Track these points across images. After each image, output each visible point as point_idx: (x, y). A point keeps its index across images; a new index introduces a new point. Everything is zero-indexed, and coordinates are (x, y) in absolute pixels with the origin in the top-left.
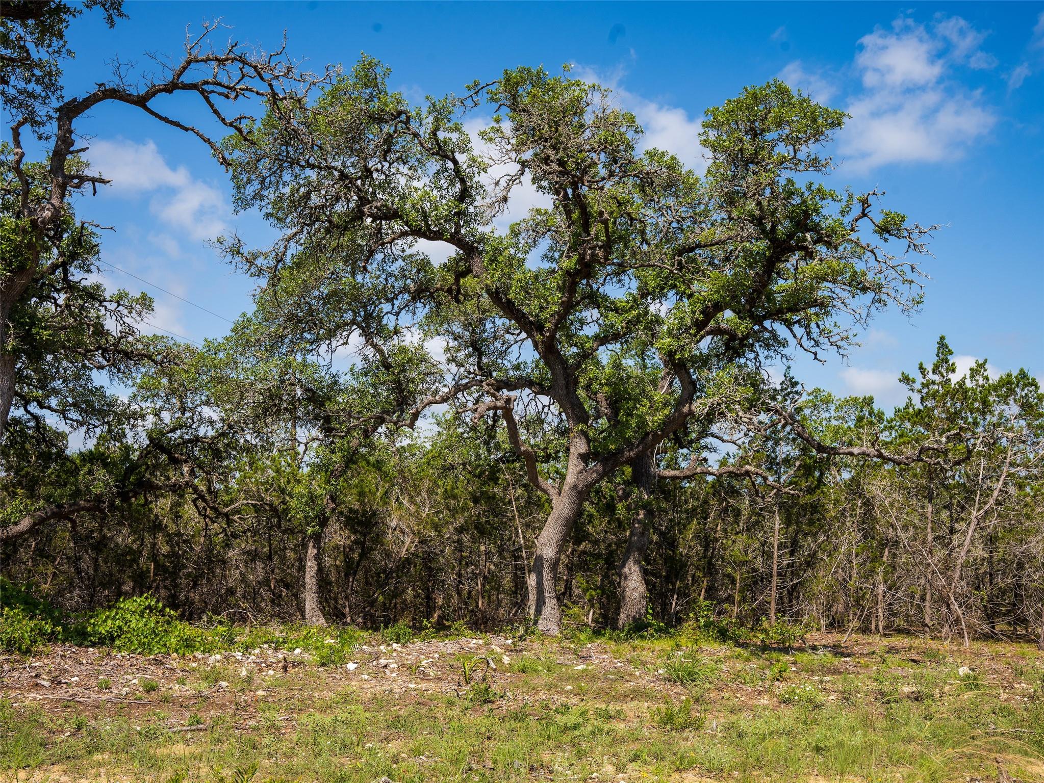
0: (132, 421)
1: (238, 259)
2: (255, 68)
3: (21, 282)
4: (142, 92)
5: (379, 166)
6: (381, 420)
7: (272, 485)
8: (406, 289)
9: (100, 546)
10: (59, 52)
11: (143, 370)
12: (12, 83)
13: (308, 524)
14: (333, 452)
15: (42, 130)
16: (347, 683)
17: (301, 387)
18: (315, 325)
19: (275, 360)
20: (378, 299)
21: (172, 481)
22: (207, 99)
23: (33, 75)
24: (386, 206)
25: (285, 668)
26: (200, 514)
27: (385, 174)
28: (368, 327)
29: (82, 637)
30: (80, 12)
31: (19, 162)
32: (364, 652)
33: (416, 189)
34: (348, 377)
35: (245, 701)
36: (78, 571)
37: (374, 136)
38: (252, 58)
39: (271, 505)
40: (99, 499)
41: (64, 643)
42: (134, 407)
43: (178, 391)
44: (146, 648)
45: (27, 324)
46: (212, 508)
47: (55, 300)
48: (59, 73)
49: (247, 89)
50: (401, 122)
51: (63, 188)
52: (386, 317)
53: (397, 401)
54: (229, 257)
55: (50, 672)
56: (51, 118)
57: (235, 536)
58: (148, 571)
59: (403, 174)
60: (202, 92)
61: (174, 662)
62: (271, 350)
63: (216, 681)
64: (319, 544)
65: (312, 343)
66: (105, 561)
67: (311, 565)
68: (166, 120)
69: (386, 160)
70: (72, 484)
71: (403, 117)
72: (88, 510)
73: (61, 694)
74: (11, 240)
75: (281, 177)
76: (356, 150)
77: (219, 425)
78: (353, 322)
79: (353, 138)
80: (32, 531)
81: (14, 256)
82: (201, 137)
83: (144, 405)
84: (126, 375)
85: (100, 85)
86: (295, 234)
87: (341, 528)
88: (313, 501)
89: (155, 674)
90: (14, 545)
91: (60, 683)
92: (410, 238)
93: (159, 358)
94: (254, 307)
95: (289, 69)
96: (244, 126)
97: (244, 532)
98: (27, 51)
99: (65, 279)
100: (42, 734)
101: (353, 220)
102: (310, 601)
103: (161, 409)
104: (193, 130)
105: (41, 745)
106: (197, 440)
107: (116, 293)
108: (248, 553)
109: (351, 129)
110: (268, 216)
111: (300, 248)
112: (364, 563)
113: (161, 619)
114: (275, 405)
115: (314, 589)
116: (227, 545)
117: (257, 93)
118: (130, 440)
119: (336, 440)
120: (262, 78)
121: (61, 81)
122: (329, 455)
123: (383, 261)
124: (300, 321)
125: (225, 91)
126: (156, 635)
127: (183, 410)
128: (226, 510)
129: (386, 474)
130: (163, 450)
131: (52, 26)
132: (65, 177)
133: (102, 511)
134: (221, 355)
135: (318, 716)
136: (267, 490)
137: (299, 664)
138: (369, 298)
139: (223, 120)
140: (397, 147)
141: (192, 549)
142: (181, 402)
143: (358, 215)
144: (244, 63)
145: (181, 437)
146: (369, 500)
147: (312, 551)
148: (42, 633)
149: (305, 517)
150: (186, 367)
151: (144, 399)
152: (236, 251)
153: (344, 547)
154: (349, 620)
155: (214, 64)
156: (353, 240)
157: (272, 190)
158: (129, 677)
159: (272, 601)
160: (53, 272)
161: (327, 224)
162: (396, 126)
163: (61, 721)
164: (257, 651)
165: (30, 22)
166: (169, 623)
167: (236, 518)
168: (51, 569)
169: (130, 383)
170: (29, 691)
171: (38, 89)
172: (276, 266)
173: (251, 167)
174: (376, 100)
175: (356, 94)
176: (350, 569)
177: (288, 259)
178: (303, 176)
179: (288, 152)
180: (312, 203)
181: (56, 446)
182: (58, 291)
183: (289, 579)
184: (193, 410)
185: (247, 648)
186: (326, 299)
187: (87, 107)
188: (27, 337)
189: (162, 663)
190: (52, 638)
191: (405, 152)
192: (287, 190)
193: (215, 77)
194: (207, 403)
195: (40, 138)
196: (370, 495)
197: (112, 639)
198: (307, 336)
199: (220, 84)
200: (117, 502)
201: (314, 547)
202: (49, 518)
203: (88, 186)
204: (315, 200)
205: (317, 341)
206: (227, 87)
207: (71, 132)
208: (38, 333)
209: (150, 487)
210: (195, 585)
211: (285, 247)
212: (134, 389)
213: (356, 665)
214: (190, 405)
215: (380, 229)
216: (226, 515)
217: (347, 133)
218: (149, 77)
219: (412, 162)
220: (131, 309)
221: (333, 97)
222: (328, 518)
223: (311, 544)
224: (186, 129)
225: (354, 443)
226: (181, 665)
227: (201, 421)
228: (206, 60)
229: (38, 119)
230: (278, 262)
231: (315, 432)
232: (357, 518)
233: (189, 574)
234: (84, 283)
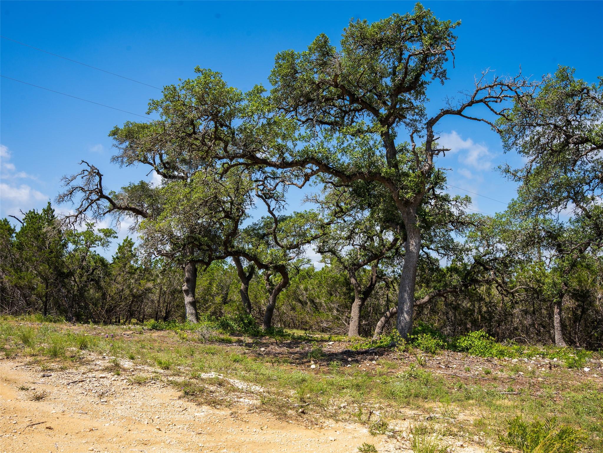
0: (466, 252)
1: (508, 174)
2: (508, 86)
3: (419, 198)
4: (459, 109)
5: (574, 118)
6: (588, 244)
7: (532, 279)
8: (596, 177)
9: (456, 308)
10: (424, 100)
11: (470, 229)
12: (408, 117)
13: (553, 297)
14: (563, 262)
15: (420, 134)
16: (585, 378)
17: (544, 231)
18: (549, 200)
19: (530, 219)
20: (581, 184)
21: (486, 278)
22: (487, 105)
23: (415, 112)
24: (581, 137)
25: (550, 368)
26: (499, 292)
27: (578, 121)
28: (576, 198)
29: (454, 348)
30: (431, 82)
31: (414, 149)
32: (592, 363)
33: (597, 125)
34: (568, 224)
35: (533, 382)
36: (448, 319)
37: (570, 104)
38: (506, 82)
39: (533, 288)
40: (455, 287)
41: (447, 350)
42: (467, 246)
43: (486, 238)
44: (483, 354)
45: (423, 215)
46: (504, 290)
47: (430, 203)
48: (425, 109)
49: (505, 96)
50: (584, 93)
51: (432, 156)
52: (587, 192)
53: (597, 234)
54: (504, 174)
55: (444, 362)
56: (423, 128)
57: (517, 303)
58: (478, 319)
59: (588, 120)
60: (485, 103)
61: (496, 361)
62: (527, 214)
63: (518, 372)
64: (560, 307)
65: (547, 209)
66: (459, 314)
67: (556, 318)
68: (470, 118)
69: (578, 114)
70: (443, 281)
71: (585, 91)
72: (451, 292)
73: (450, 372)
74: (415, 181)
75: (524, 133)
76: (561, 113)
77: (505, 252)
78: (568, 197)
79: (559, 107)
80: (430, 301)
81: (416, 188)
82: (487, 122)
83: (471, 245)
84: (461, 232)
85: (442, 110)
86: (535, 159)
87: (570, 299)
88: (555, 286)
89: (488, 366)
90: (422, 307)
91: (449, 367)
92: (596, 151)
93: (476, 224)
94: (518, 196)
95: (524, 82)
96: (506, 113)
97: (521, 301)
98: (412, 103)
99: (434, 194)
100: (445, 389)
101: (564, 147)
102: (558, 336)
103: (479, 246)
104: (483, 120)
105: (446, 393)
106: (496, 259)
107: (455, 197)
108: (523, 311)
109: (557, 103)
110: (520, 152)
111: (538, 165)
112: (585, 316)
113: (488, 341)
114: (532, 241)
115: (559, 329)
116: (513, 307)
117: (510, 97)
118: (466, 260)
119: (565, 255)
120: (511, 90)
121: (426, 112)
122: (562, 263)
123: (581, 164)
124: (540, 200)
125: (495, 100)
126: (487, 348)
127: (489, 246)
128: (512, 291)
129: (593, 271)
130: (481, 265)
131: (420, 91)
132: (432, 151)
133: (457, 292)
134: (503, 220)
135: (573, 394)
136: (530, 281)
137: (557, 366)
138: (576, 184)
139: (496, 113)
140: (583, 106)
141: (496, 309)
142: (487, 242)
143: (566, 143)
144: (502, 84)
145: (489, 258)
146: (584, 285)
147: (556, 310)
148: (438, 345)
149: (552, 294)
150: (488, 226)
151: (471, 242)
152: (507, 171)
153: (572, 308)
154: (578, 345)
155: (488, 89)
156: (564, 157)
157: (521, 140)
158: (478, 367)
159: (537, 334)
160: (429, 192)
161: (550, 151)
162: (582, 96)
163: (452, 384)
164: (534, 358)
165: (412, 91)
166: (492, 343)
167: (517, 294)
168: (437, 318)
169: (464, 235)
170: (437, 369)
171: (417, 117)
172: (527, 175)
173: (509, 131)
174: (569, 86)
175: (558, 86)
176: (576, 319)
177: (532, 172)
178: (535, 131)
179: (527, 121)
180: (541, 143)
181: (436, 265)
182: (431, 199)
183: (544, 324)
184: (493, 246)
185: (529, 356)
186: (552, 187)
187: (437, 120)
188: (424, 221)
189: (491, 362)
190: (442, 347)
191: (588, 108)
192: (528, 139)
193: (489, 94)
194: (499, 242)
195: (420, 137)
196: (584, 282)
197: (468, 349)
198: (544, 206)
199: (492, 97)
200: (463, 288)
201: (557, 308)
202: (435, 296)
203: (441, 153)
204: (543, 141)
205: (550, 207)
206: (495, 98)
207: (432, 132)
208: (428, 218)
209: (477, 282)
210: (499, 325)
211: (531, 165)
212: (466, 238)
213: (589, 369)
214: (491, 243)
215: (578, 149)
216: (512, 293)
217: (556, 106)
218: (461, 101)
219: (593, 112)
220: (462, 203)
221: (546, 90)
222: (564, 294)
223: (556, 307)
224: (480, 120)
225: (575, 256)
226: (499, 363)
227: (497, 250)
228: (485, 88)
229: (419, 130)
230: (528, 173)
231: (553, 252)
232: (578, 293)
233: (497, 321)
234: (441, 194)
